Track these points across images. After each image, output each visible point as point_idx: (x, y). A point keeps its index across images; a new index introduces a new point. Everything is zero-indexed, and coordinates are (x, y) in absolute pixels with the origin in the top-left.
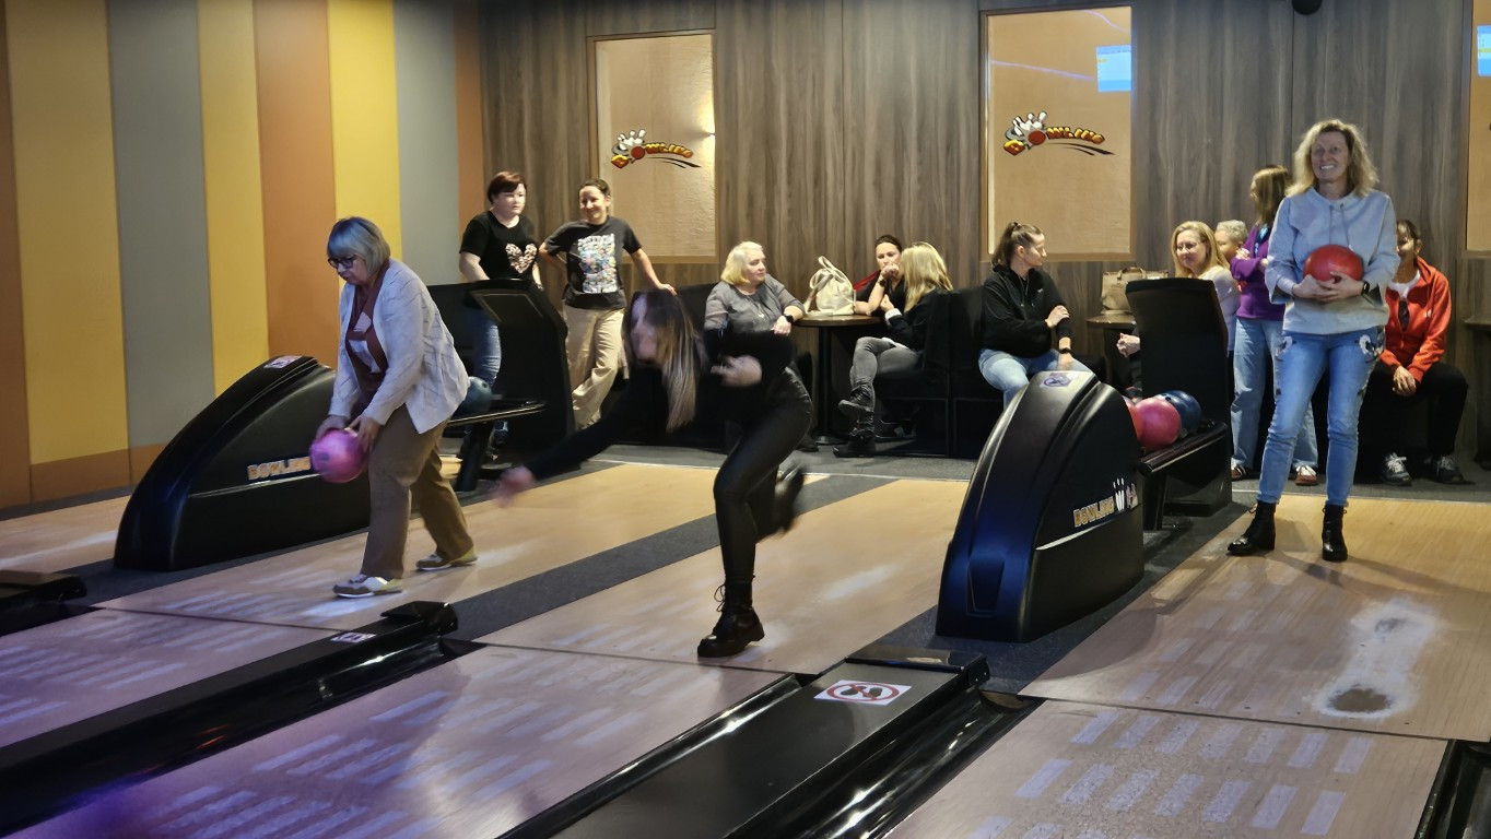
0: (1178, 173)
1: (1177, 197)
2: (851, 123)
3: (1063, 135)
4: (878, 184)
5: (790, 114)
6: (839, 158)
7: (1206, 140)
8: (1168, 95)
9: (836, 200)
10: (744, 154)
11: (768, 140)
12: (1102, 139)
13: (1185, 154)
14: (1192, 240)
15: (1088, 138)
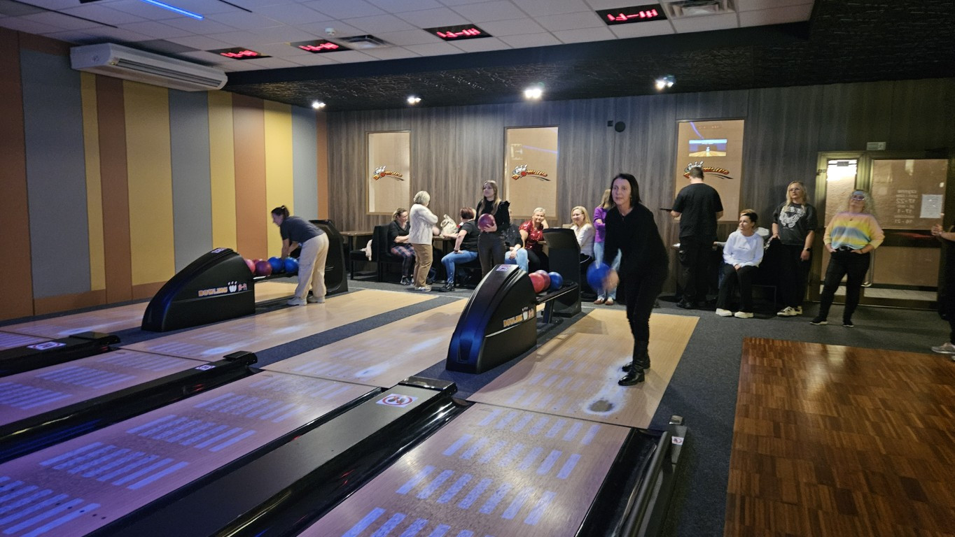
0: (573, 188)
1: (572, 197)
2: (458, 167)
3: (533, 173)
4: (467, 189)
5: (436, 162)
6: (453, 180)
7: (583, 177)
8: (570, 159)
9: (452, 194)
10: (420, 175)
11: (429, 172)
12: (547, 176)
13: (575, 183)
14: (578, 213)
15: (541, 175)
